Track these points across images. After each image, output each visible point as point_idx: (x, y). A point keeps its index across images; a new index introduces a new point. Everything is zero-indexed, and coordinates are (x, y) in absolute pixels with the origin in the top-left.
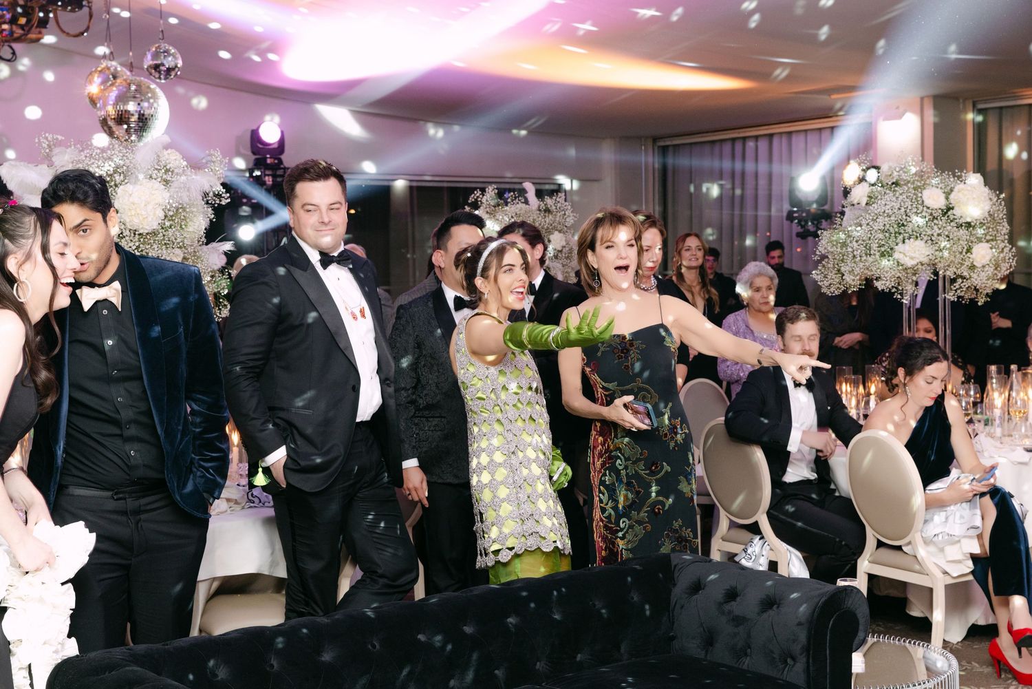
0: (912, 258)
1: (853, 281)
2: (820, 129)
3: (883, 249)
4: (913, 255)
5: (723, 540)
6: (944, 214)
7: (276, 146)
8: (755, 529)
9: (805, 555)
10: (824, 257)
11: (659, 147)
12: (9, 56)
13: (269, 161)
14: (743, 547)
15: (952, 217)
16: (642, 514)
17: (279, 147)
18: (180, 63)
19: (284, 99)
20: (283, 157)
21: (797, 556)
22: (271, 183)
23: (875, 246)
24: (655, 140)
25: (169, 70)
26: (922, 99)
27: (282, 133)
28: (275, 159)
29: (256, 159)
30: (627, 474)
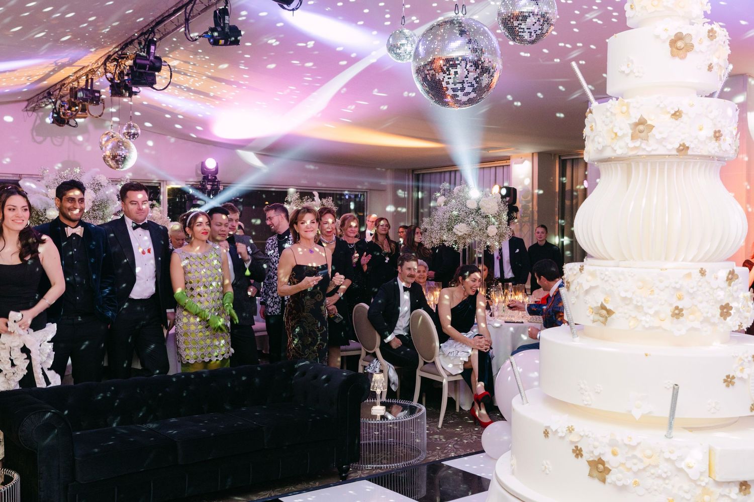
0: (460, 232)
1: (436, 242)
2: (490, 167)
3: (449, 227)
4: (461, 230)
5: (364, 360)
6: (477, 211)
7: (214, 170)
8: (374, 355)
9: (397, 368)
10: (426, 230)
11: (415, 174)
12: (74, 125)
13: (210, 178)
14: (369, 363)
15: (480, 213)
16: (315, 348)
17: (215, 171)
18: (139, 131)
19: (221, 147)
20: (217, 176)
21: (392, 368)
22: (210, 188)
23: (445, 226)
24: (413, 171)
25: (134, 134)
26: (533, 154)
27: (217, 163)
28: (213, 176)
29: (204, 176)
30: (309, 330)
